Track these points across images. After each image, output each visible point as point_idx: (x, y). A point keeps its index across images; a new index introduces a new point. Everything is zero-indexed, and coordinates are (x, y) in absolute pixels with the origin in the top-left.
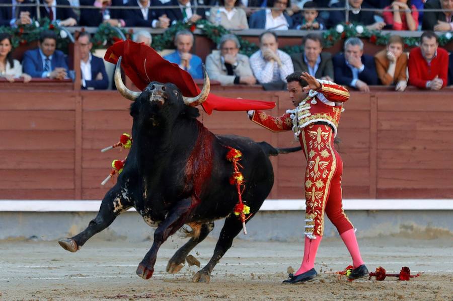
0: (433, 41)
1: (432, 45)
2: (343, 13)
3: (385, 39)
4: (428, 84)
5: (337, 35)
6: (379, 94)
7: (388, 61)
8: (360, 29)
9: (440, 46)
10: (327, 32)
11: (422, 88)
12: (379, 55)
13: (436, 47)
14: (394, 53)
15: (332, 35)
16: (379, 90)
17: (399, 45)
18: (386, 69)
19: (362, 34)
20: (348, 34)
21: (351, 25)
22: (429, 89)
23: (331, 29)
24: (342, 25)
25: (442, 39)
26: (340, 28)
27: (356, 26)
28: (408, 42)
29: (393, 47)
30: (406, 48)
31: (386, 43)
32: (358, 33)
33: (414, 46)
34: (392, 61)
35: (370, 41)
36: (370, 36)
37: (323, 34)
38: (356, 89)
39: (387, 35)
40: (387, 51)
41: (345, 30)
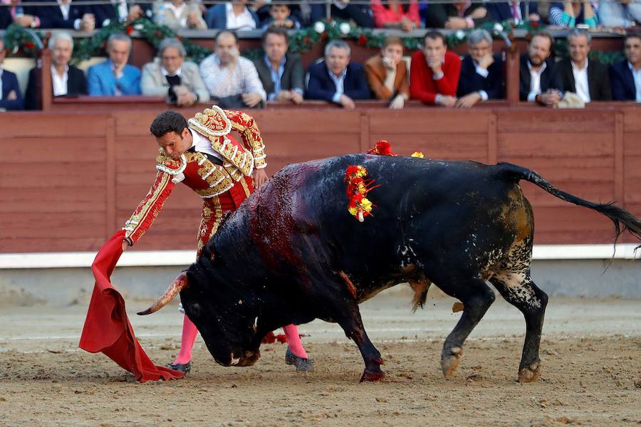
0: (439, 42)
1: (437, 48)
2: (324, 6)
3: (378, 40)
4: (439, 98)
5: (315, 36)
6: (371, 111)
7: (384, 68)
8: (346, 28)
9: (449, 49)
10: (303, 32)
11: (431, 103)
12: (373, 61)
13: (443, 50)
14: (393, 57)
15: (309, 35)
16: (370, 106)
17: (398, 47)
18: (382, 79)
19: (349, 34)
20: (331, 35)
21: (334, 23)
22: (439, 105)
23: (309, 28)
24: (323, 22)
25: (451, 40)
26: (320, 27)
27: (340, 23)
28: (408, 44)
29: (391, 51)
30: (407, 52)
31: (380, 45)
32: (342, 33)
33: (415, 49)
34: (391, 69)
35: (359, 43)
36: (359, 36)
37: (298, 34)
38: (340, 105)
39: (381, 34)
40: (382, 57)
41: (327, 30)
